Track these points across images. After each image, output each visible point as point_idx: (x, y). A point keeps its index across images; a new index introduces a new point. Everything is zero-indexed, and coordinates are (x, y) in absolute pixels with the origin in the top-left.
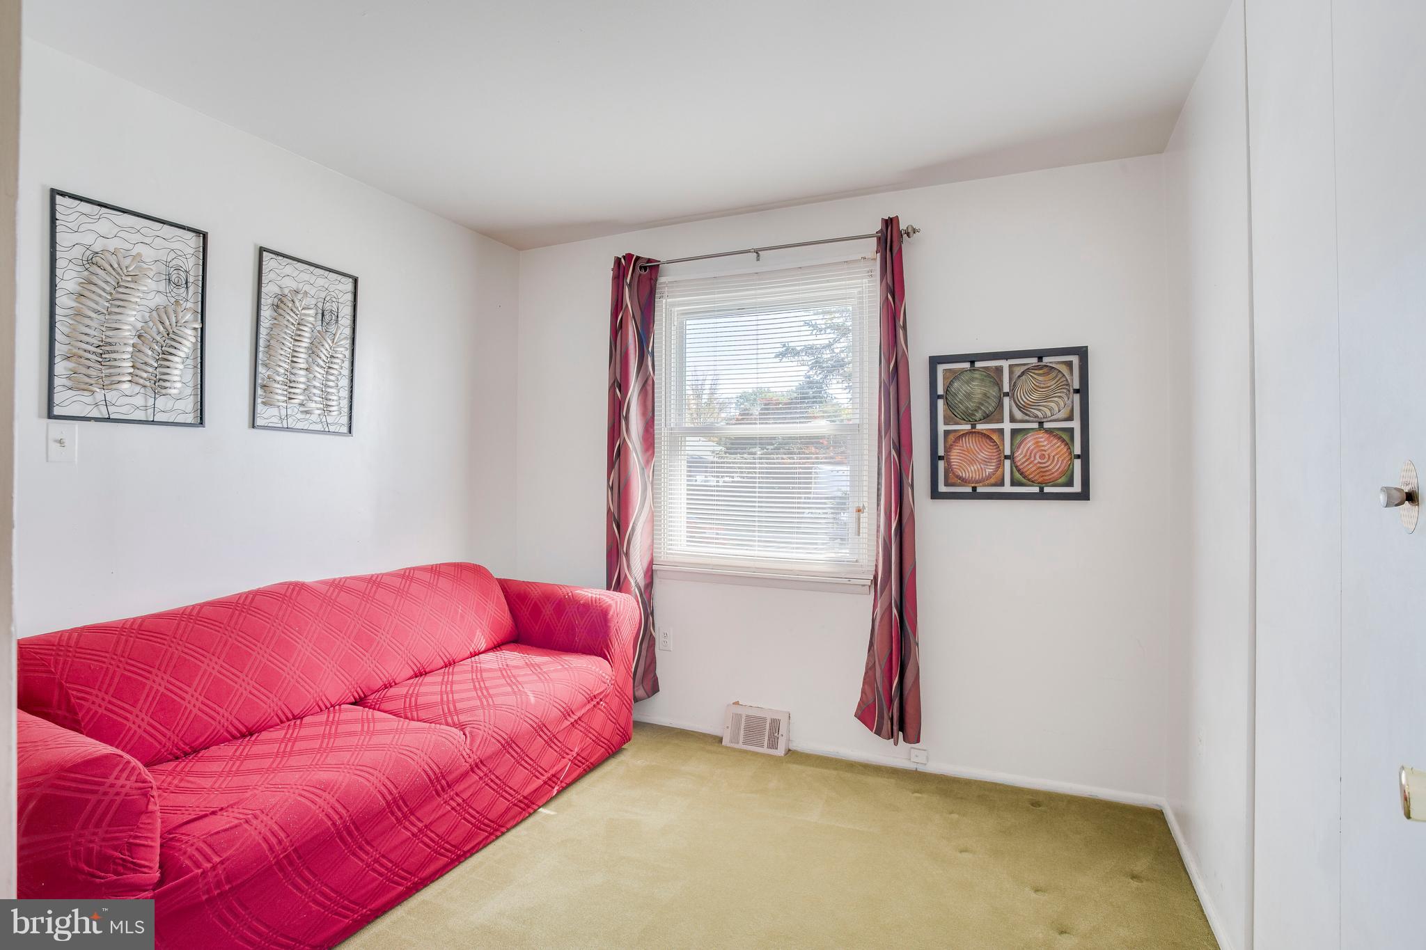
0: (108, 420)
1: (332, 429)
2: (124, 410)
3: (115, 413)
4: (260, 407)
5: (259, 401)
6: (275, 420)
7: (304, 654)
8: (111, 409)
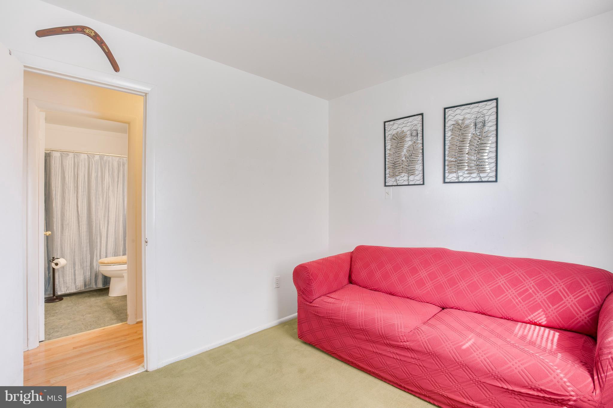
0: (397, 185)
1: (483, 180)
2: (401, 182)
3: (399, 183)
4: (447, 175)
5: (446, 172)
6: (454, 179)
7: (421, 276)
8: (398, 182)
